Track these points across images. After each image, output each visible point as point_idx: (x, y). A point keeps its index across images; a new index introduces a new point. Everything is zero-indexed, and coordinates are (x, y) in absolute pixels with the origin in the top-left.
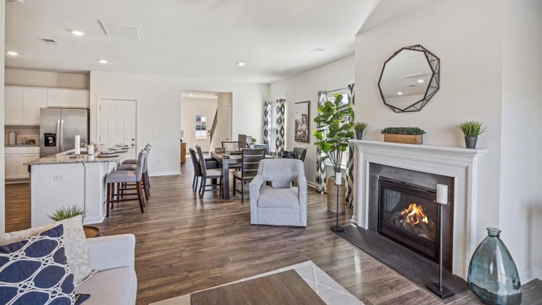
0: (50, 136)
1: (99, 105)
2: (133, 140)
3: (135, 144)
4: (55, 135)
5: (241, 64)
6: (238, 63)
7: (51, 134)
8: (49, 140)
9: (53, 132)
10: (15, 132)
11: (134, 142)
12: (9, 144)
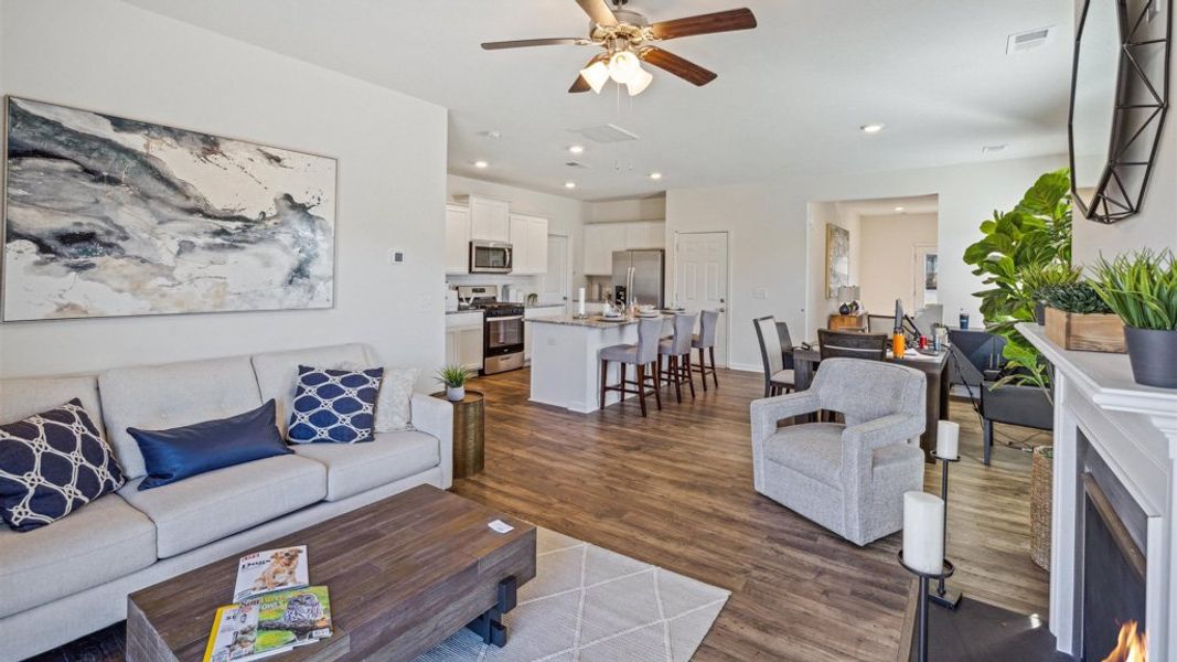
1: (676, 243)
5: (872, 129)
6: (862, 128)
8: (621, 295)
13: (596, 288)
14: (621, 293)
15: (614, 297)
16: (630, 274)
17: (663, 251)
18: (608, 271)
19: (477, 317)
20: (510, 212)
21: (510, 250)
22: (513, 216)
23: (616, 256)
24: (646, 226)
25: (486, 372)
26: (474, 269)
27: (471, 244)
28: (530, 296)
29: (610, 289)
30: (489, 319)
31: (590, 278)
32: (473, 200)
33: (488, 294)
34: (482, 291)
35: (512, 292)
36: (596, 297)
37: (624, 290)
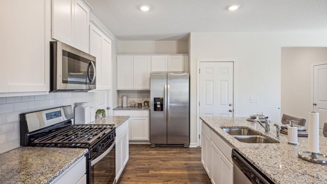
0: (158, 101)
2: (230, 105)
4: (162, 99)
7: (159, 98)
9: (161, 96)
10: (126, 96)
12: (122, 106)
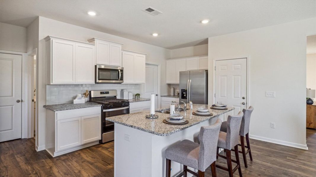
1: (214, 66)
2: (243, 98)
3: (246, 103)
8: (184, 94)
11: (244, 101)
13: (172, 90)
14: (184, 93)
15: (180, 94)
16: (189, 83)
17: (207, 71)
18: (177, 81)
19: (97, 109)
20: (123, 50)
21: (122, 71)
22: (124, 52)
23: (182, 74)
24: (197, 59)
25: (103, 142)
26: (98, 81)
27: (96, 66)
28: (136, 95)
29: (178, 91)
30: (104, 111)
31: (169, 85)
32: (97, 41)
33: (110, 95)
34: (107, 93)
35: (125, 93)
36: (172, 94)
37: (186, 91)
